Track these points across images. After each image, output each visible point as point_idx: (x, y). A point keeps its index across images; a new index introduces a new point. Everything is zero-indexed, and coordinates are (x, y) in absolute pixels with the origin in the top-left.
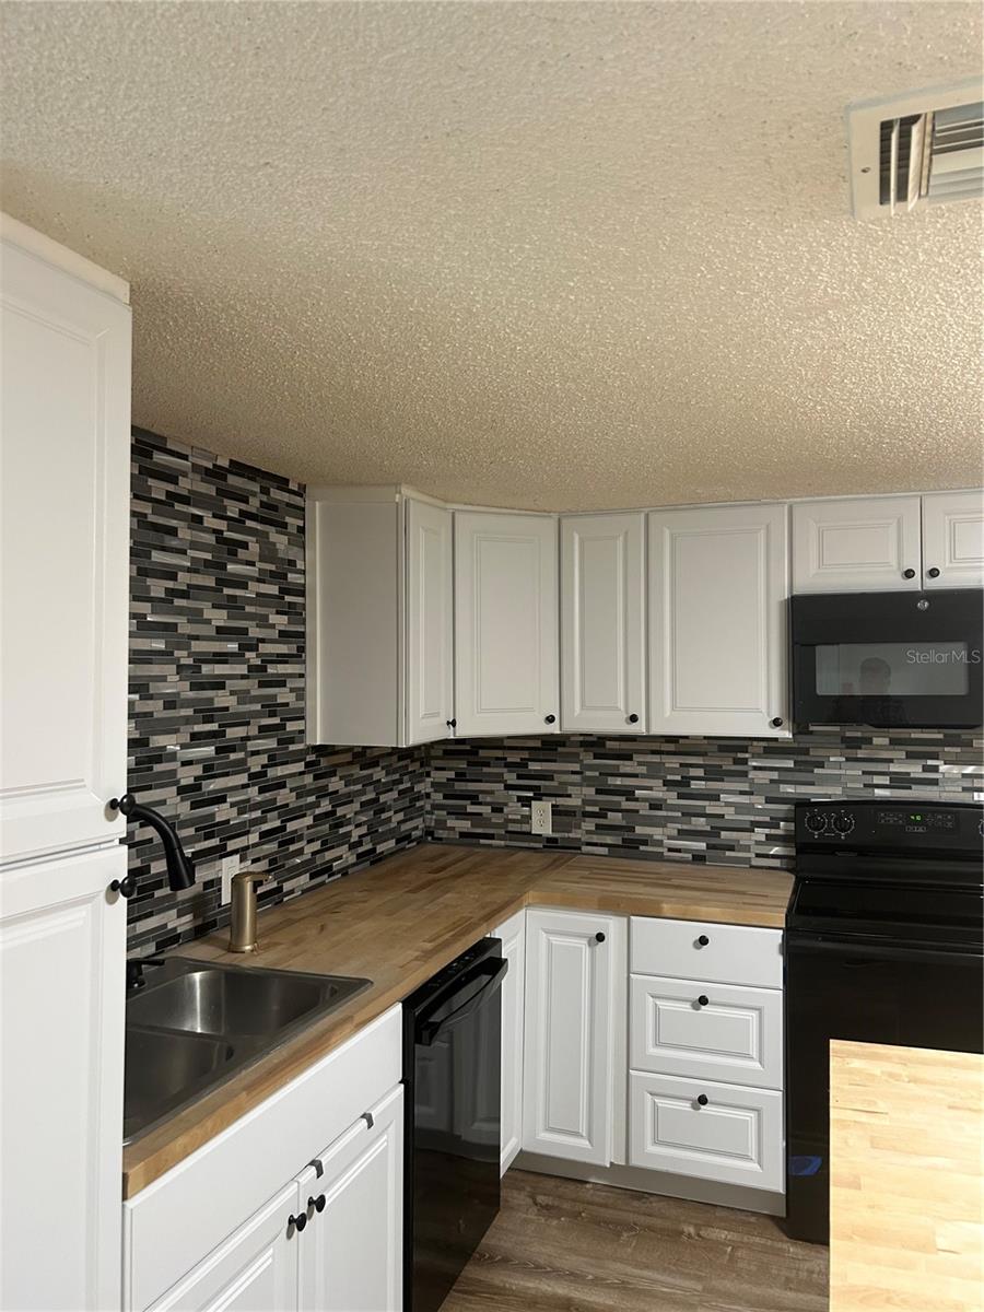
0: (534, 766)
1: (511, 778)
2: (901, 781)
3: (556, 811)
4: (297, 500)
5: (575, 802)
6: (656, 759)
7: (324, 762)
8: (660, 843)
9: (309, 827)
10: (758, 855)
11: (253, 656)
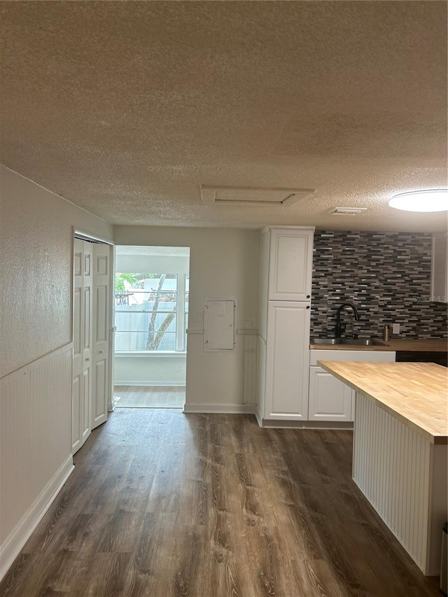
11: (407, 278)
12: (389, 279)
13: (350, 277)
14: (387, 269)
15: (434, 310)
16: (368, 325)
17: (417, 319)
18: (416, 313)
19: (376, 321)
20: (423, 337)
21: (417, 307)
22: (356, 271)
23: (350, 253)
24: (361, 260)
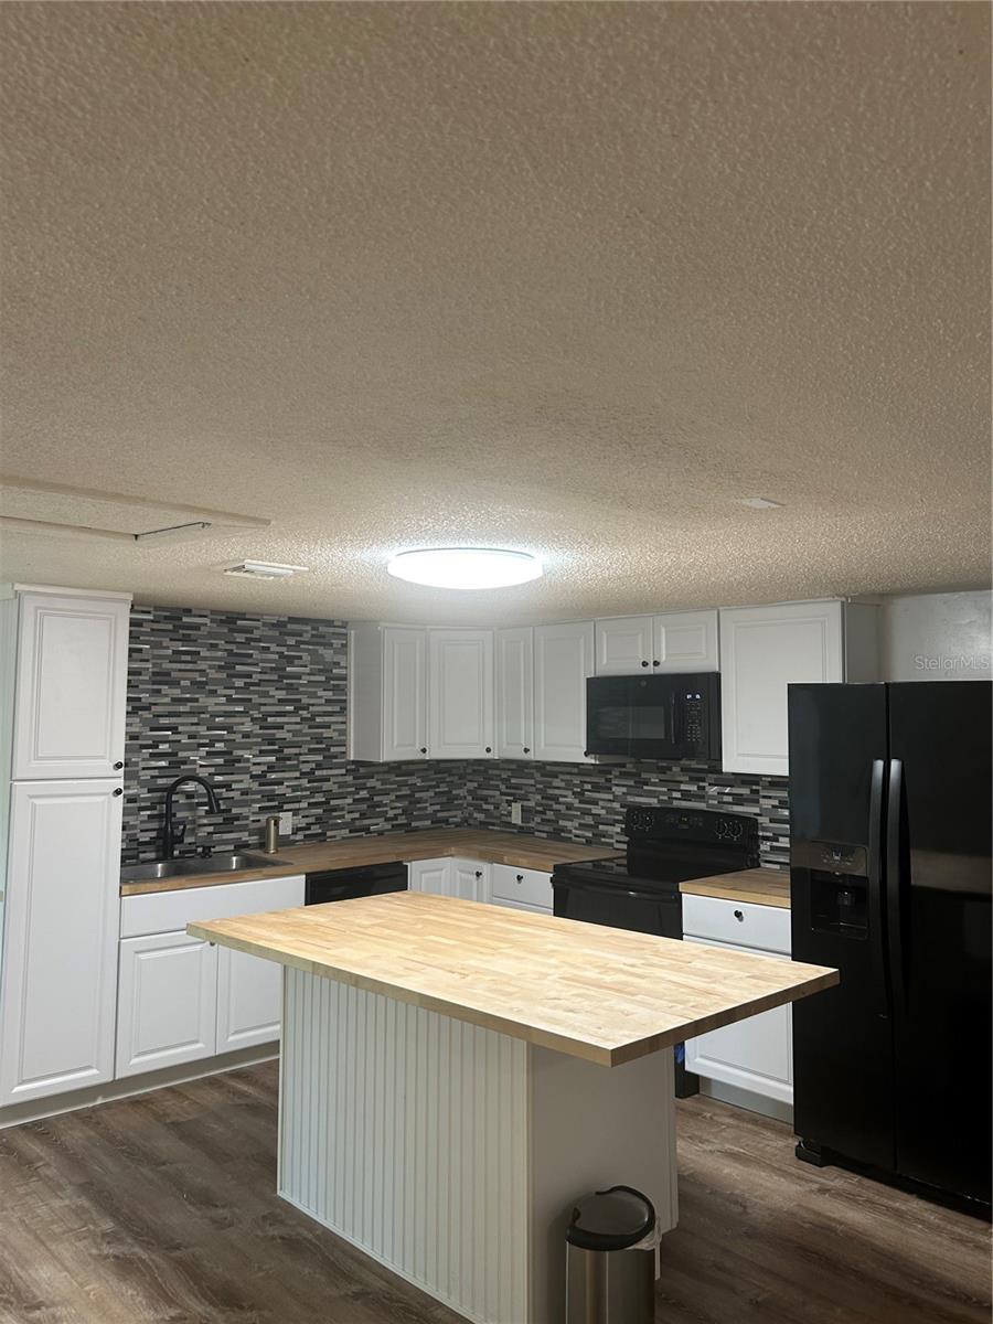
0: (513, 781)
1: (503, 788)
2: (686, 796)
3: (524, 809)
4: (343, 631)
5: (531, 804)
6: (568, 777)
7: (362, 770)
8: (570, 832)
9: (349, 805)
10: (617, 841)
11: (304, 713)
12: (271, 716)
13: (191, 713)
14: (266, 694)
15: (354, 778)
16: (230, 821)
17: (324, 799)
18: (321, 787)
19: (244, 811)
20: (334, 837)
21: (325, 772)
22: (204, 700)
23: (188, 658)
24: (213, 674)
